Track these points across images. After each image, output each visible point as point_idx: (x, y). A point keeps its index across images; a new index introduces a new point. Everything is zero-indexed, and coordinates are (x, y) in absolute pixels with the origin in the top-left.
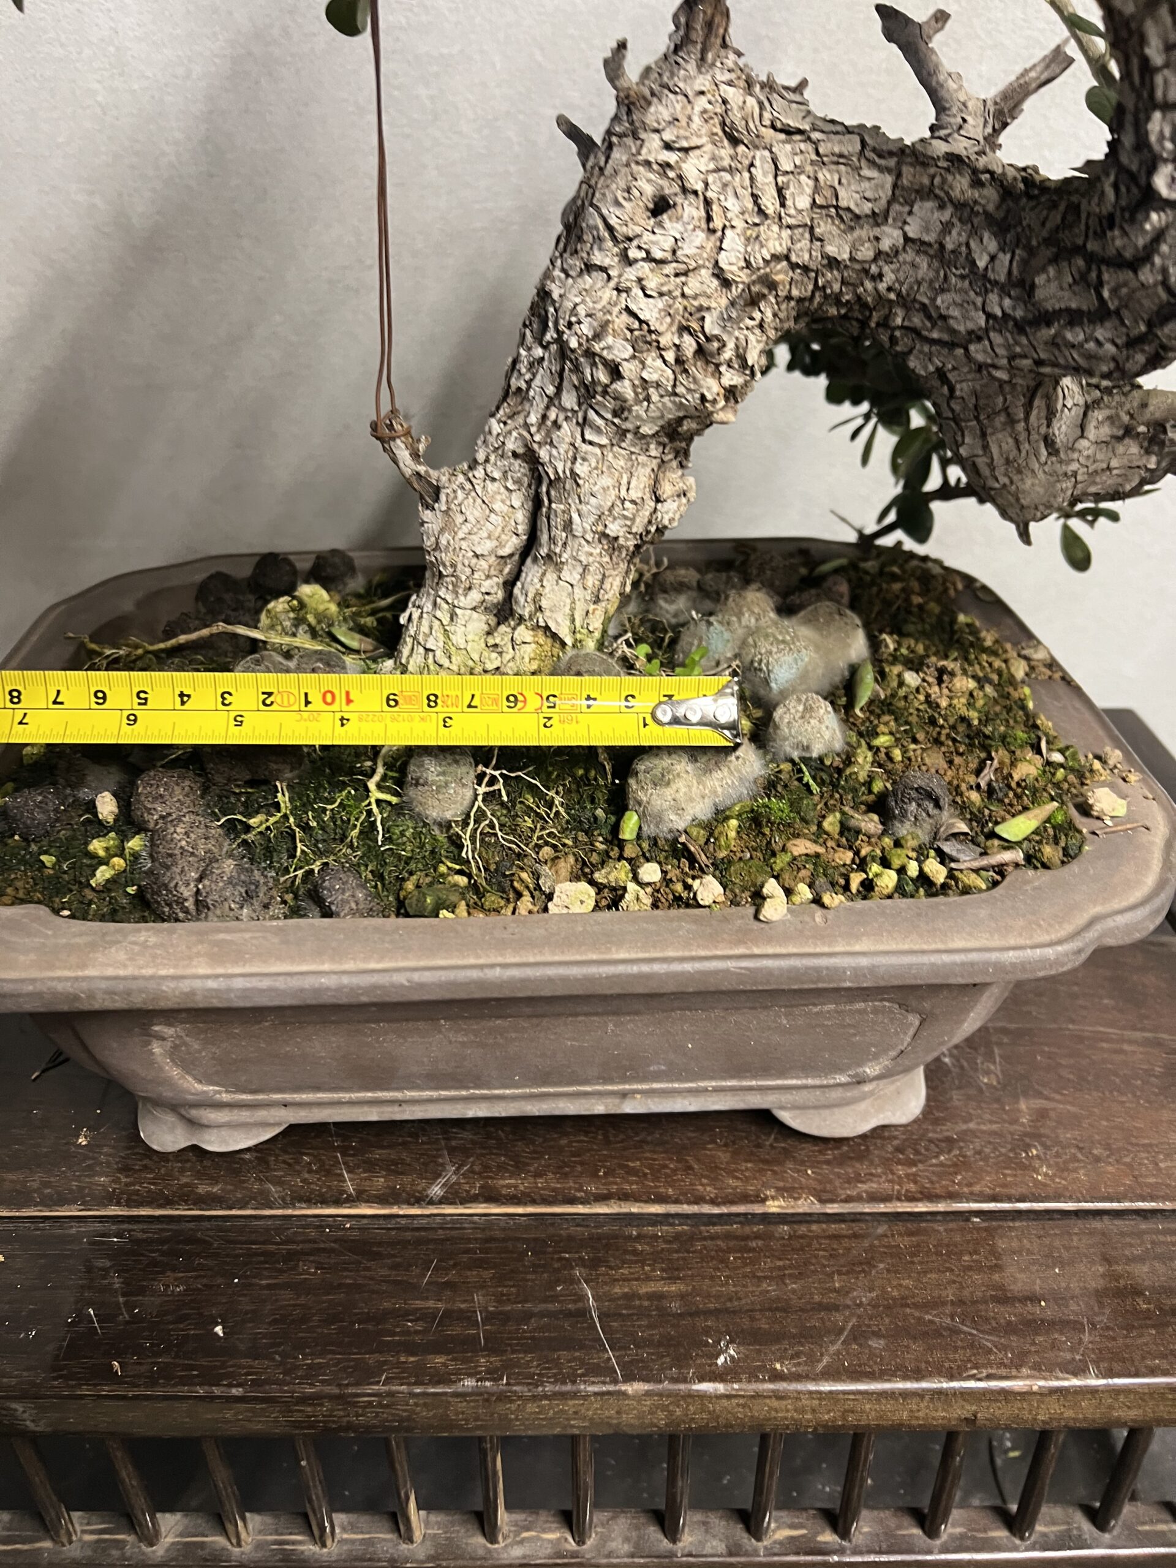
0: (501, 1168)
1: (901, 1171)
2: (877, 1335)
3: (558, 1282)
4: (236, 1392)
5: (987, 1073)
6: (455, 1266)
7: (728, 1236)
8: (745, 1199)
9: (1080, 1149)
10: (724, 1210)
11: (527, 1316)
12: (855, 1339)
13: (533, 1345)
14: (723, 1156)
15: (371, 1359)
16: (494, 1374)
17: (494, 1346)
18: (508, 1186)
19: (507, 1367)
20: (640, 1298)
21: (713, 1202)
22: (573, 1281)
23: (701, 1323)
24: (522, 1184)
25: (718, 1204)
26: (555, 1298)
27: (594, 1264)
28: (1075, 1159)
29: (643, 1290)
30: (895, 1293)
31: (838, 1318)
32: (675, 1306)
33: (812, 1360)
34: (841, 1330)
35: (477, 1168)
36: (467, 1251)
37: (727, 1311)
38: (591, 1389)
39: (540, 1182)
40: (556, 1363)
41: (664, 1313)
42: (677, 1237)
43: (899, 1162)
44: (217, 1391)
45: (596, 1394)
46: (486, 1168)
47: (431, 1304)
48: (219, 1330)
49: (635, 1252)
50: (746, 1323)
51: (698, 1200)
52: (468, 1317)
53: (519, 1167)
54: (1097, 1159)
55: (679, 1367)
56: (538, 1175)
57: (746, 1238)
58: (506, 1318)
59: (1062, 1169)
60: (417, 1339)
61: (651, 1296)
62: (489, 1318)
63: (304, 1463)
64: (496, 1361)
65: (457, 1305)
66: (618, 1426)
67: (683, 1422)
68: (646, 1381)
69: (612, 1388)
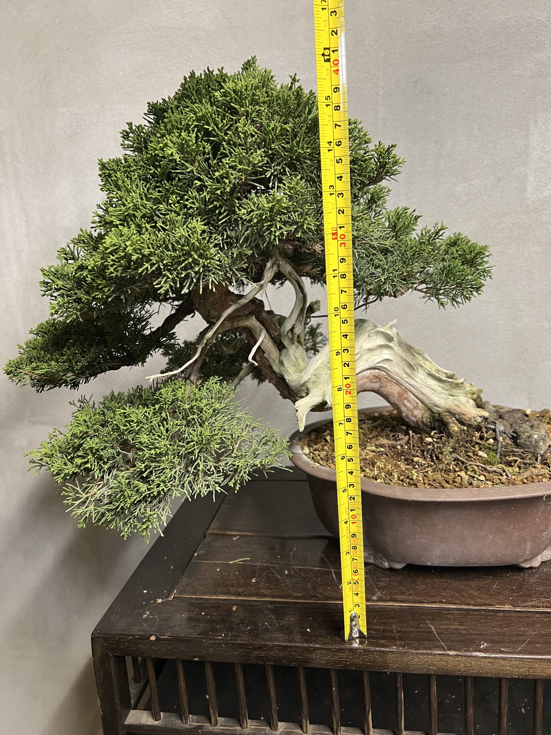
0: (396, 593)
1: (543, 600)
2: (539, 643)
3: (421, 624)
4: (317, 646)
6: (384, 618)
7: (480, 615)
8: (485, 605)
10: (478, 608)
11: (411, 632)
12: (530, 644)
13: (414, 639)
14: (476, 593)
16: (403, 646)
17: (401, 639)
18: (400, 598)
19: (407, 644)
20: (450, 629)
21: (474, 605)
22: (426, 624)
23: (473, 637)
24: (404, 597)
25: (476, 606)
26: (421, 628)
27: (433, 620)
29: (451, 627)
30: (544, 633)
31: (523, 638)
32: (463, 632)
33: (514, 648)
34: (525, 641)
35: (388, 593)
36: (388, 614)
37: (482, 634)
38: (436, 652)
39: (411, 597)
40: (423, 645)
41: (460, 634)
42: (462, 614)
43: (542, 597)
44: (311, 645)
45: (439, 654)
46: (391, 593)
47: (378, 627)
48: (308, 630)
49: (447, 617)
50: (490, 638)
51: (468, 604)
52: (392, 631)
53: (402, 593)
55: (467, 648)
56: (409, 595)
57: (488, 616)
58: (405, 632)
60: (375, 636)
61: (454, 629)
62: (398, 632)
63: (334, 689)
64: (403, 643)
65: (387, 628)
66: (446, 670)
67: (470, 670)
68: (456, 650)
69: (444, 652)
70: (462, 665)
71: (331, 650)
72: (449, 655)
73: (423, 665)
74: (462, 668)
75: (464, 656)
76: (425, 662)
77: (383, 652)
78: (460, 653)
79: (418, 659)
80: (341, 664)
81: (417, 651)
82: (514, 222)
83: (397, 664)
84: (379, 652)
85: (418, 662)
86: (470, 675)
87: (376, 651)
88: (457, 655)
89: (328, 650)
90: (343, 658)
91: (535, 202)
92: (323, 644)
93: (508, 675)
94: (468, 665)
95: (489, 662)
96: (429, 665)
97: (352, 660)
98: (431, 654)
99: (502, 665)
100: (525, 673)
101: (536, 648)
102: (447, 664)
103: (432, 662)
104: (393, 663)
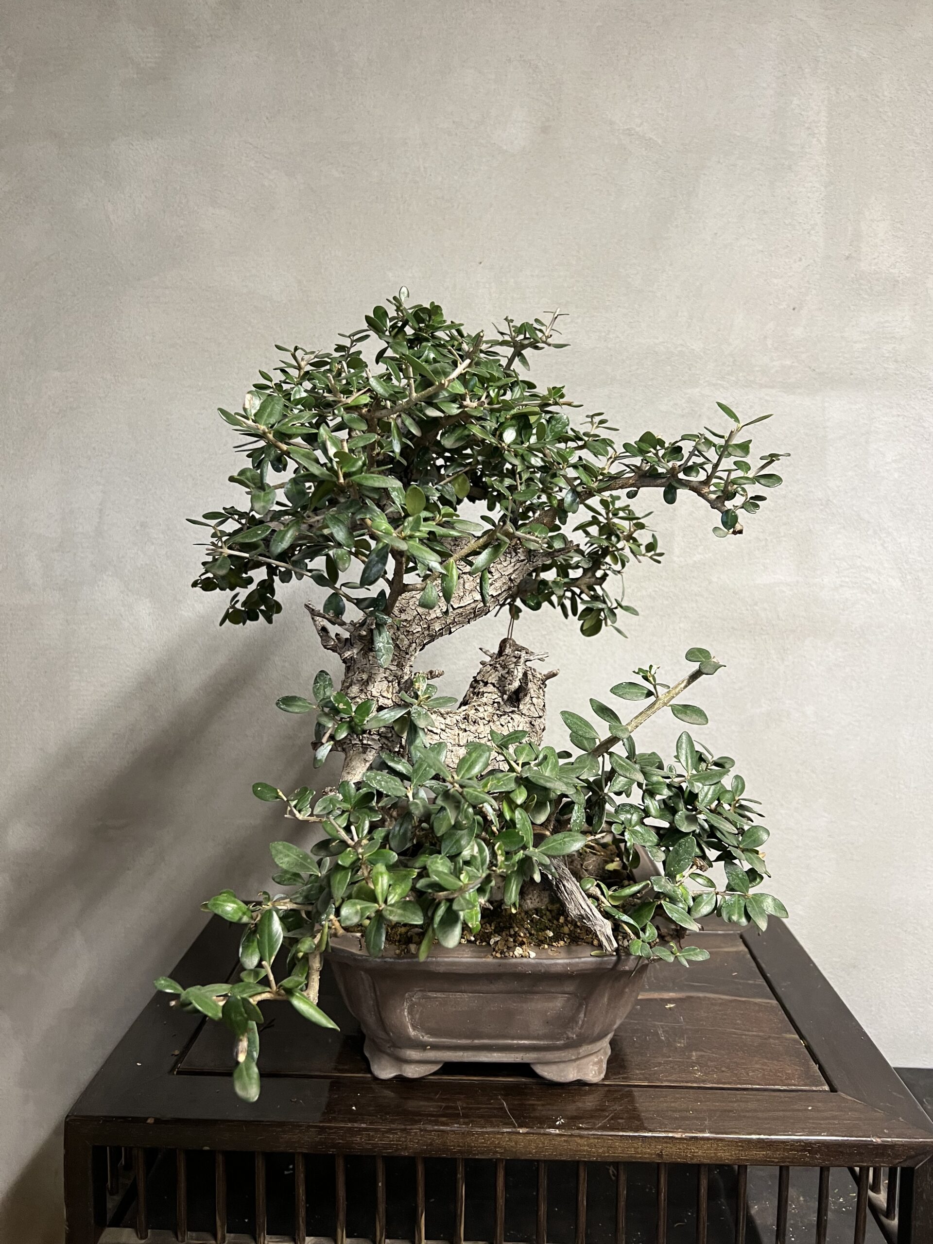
2: (622, 1118)
3: (491, 1099)
4: (363, 1125)
5: (680, 1043)
6: (448, 1093)
9: (716, 1068)
11: (479, 1109)
12: (612, 1120)
13: (482, 1117)
15: (416, 1118)
16: (467, 1124)
17: (465, 1116)
19: (472, 1122)
20: (525, 1105)
22: (498, 1099)
23: (550, 1113)
26: (491, 1104)
27: (507, 1095)
28: (713, 1070)
29: (527, 1102)
30: (630, 1108)
31: (607, 1113)
32: (540, 1108)
33: (595, 1124)
34: (608, 1116)
36: (454, 1089)
37: (561, 1110)
38: (505, 1130)
40: (491, 1122)
41: (535, 1110)
42: (541, 1089)
43: (638, 1069)
44: (356, 1125)
45: (507, 1132)
47: (439, 1103)
48: (354, 1108)
49: (523, 1092)
50: (568, 1113)
52: (456, 1108)
54: (723, 1071)
55: (541, 1124)
58: (471, 1109)
59: (706, 1074)
60: (435, 1113)
62: (463, 1108)
63: (380, 1184)
64: (466, 1120)
65: (451, 1104)
66: (516, 1153)
67: (542, 1151)
68: (527, 1127)
69: (514, 1130)
70: (533, 1146)
72: (519, 1133)
73: (488, 1147)
74: (533, 1149)
75: (536, 1134)
76: (491, 1144)
77: (443, 1131)
78: (532, 1131)
79: (483, 1139)
80: (391, 1148)
81: (484, 1130)
82: (657, 589)
83: (459, 1146)
84: (438, 1131)
85: (483, 1143)
86: (543, 1158)
87: (435, 1131)
88: (527, 1133)
89: (376, 1130)
90: (393, 1141)
91: (682, 567)
92: (371, 1123)
93: (585, 1157)
94: (541, 1146)
95: (565, 1141)
96: (495, 1147)
97: (405, 1143)
98: (498, 1133)
99: (578, 1144)
100: (604, 1153)
101: (619, 1123)
102: (516, 1144)
103: (499, 1143)
104: (454, 1146)
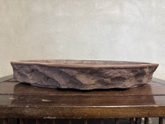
66: (92, 116)
67: (103, 115)
69: (91, 106)
71: (36, 108)
73: (81, 114)
74: (99, 114)
75: (101, 108)
76: (82, 112)
79: (79, 110)
83: (69, 114)
84: (60, 108)
86: (103, 118)
88: (97, 108)
94: (102, 113)
96: (84, 114)
98: (85, 108)
99: (117, 111)
100: (127, 114)
102: (92, 112)
103: (85, 112)
104: (66, 114)
